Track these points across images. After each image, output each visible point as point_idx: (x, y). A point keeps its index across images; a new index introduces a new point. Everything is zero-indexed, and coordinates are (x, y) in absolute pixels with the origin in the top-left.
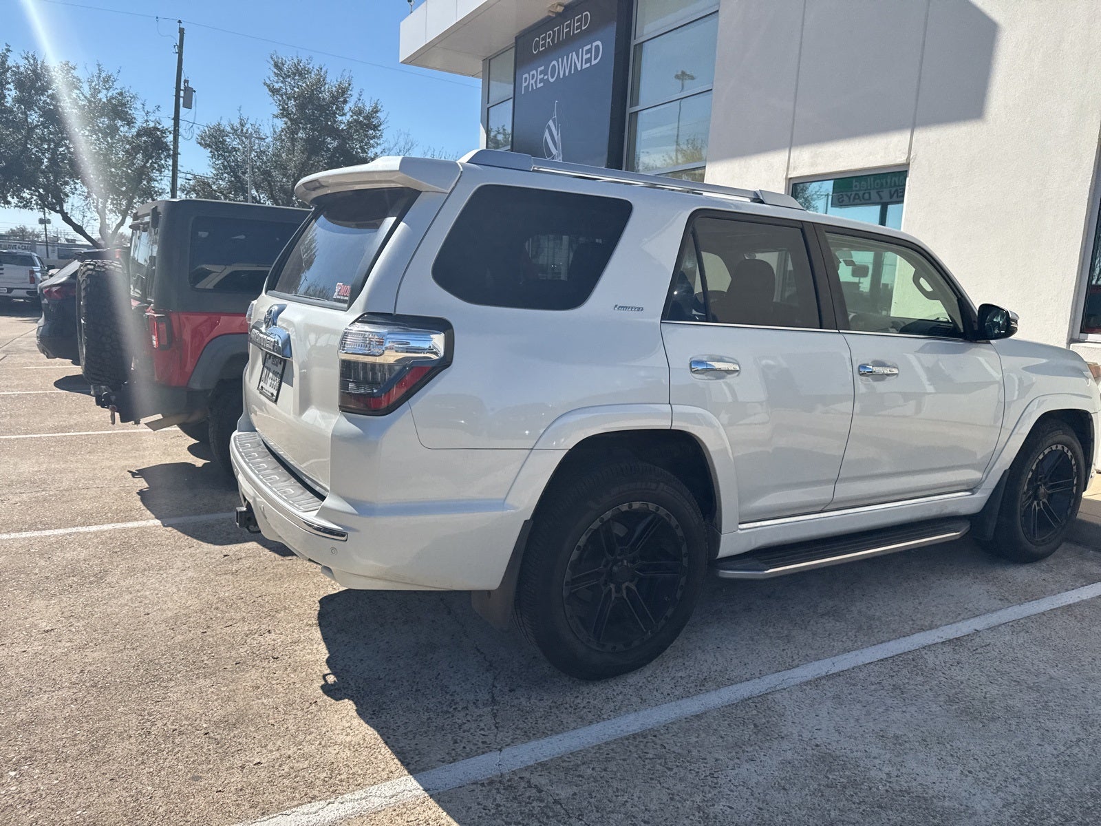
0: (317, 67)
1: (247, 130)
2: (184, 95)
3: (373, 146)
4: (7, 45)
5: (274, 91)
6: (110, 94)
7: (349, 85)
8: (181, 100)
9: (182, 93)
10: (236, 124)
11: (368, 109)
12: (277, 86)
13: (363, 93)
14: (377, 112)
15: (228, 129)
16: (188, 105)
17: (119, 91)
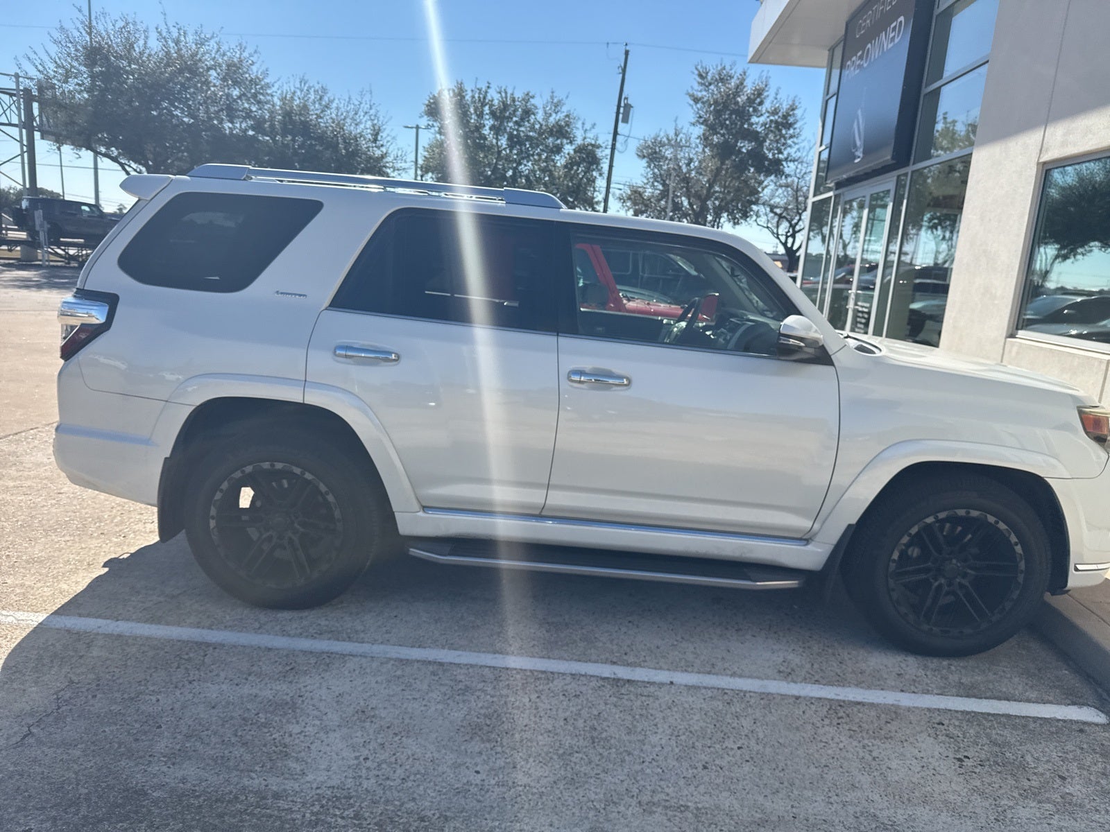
0: (740, 71)
1: (681, 140)
2: (623, 111)
3: (790, 146)
4: (489, 83)
5: (696, 100)
6: (558, 118)
7: (766, 86)
8: (621, 116)
9: (622, 110)
10: (672, 134)
11: (785, 107)
12: (700, 95)
13: (780, 91)
14: (793, 110)
15: (665, 139)
16: (626, 120)
17: (565, 114)
